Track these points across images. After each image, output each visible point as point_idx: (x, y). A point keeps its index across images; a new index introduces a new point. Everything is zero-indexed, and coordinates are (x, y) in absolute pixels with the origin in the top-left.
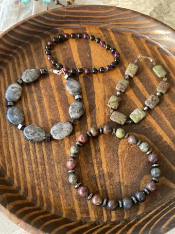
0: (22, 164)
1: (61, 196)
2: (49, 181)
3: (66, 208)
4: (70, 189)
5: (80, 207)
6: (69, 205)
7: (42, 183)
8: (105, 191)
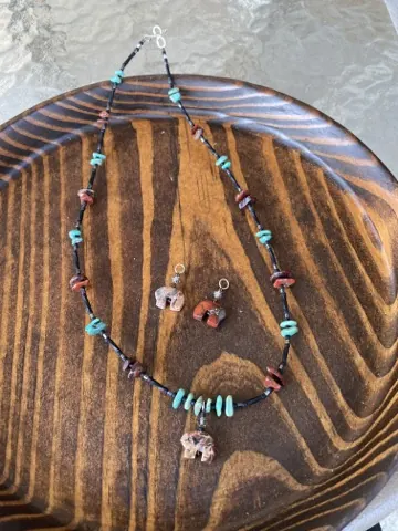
1: (52, 467)
2: (36, 433)
3: (56, 494)
4: (74, 455)
5: (84, 497)
6: (65, 490)
7: (20, 435)
8: (144, 472)
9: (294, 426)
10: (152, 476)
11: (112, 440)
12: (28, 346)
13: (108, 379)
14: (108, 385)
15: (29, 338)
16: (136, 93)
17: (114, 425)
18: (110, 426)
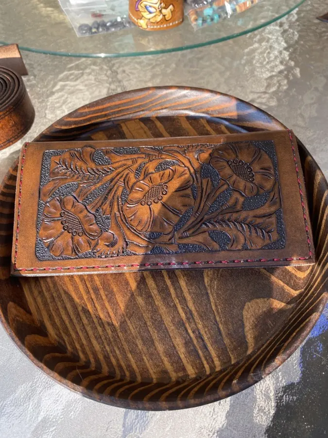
0: (84, 331)
1: (144, 358)
3: (155, 371)
4: (154, 346)
5: (172, 365)
6: (158, 366)
7: (116, 349)
8: (200, 337)
10: (206, 338)
11: (173, 328)
12: (93, 296)
13: (153, 294)
14: (154, 298)
15: (91, 291)
16: (88, 117)
17: (169, 319)
18: (167, 320)
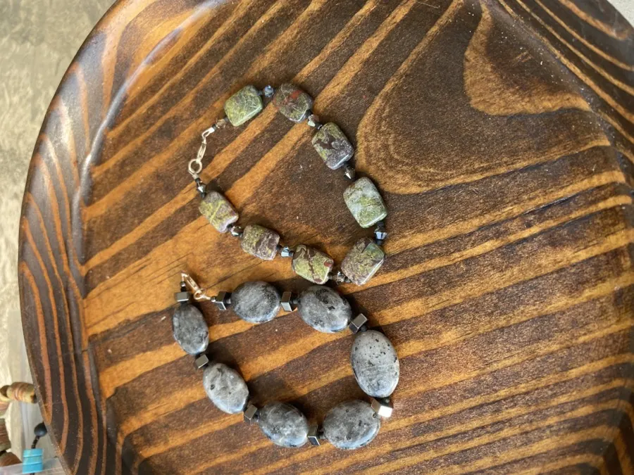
0: (508, 467)
1: (582, 339)
2: (543, 382)
3: (614, 321)
4: (554, 315)
5: (603, 280)
6: (603, 312)
7: (555, 402)
8: (540, 213)
9: (416, 50)
10: (541, 201)
11: (516, 270)
12: (431, 437)
13: (438, 307)
14: (446, 304)
15: (422, 439)
17: (496, 276)
18: (497, 280)
